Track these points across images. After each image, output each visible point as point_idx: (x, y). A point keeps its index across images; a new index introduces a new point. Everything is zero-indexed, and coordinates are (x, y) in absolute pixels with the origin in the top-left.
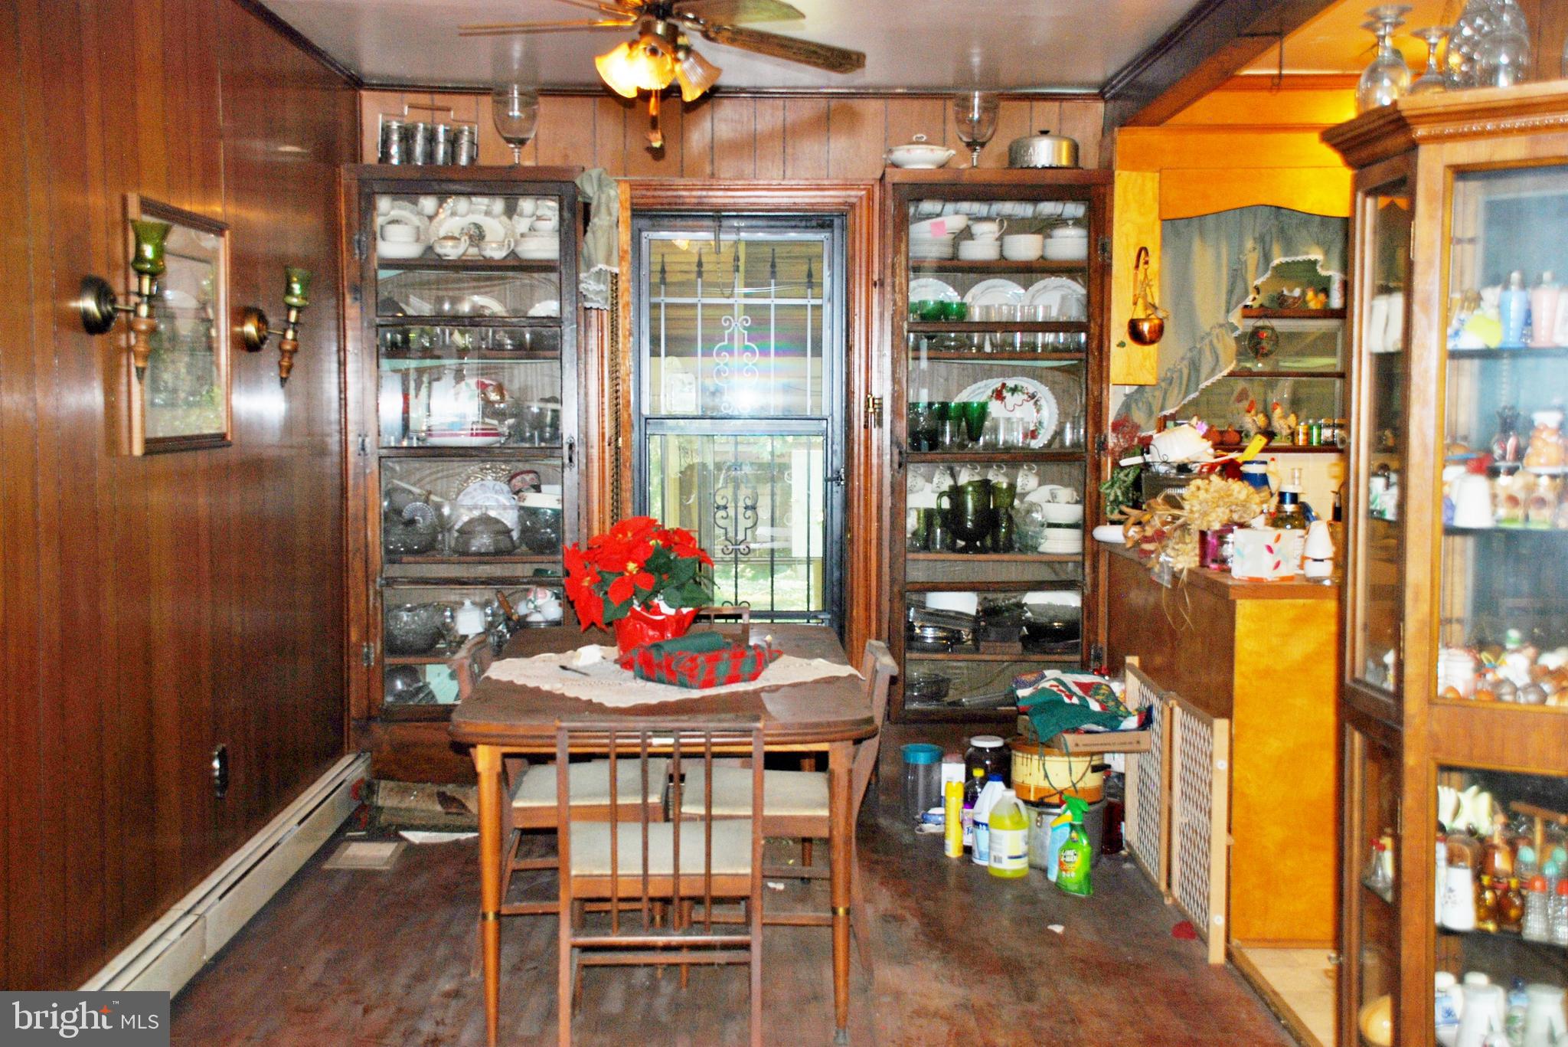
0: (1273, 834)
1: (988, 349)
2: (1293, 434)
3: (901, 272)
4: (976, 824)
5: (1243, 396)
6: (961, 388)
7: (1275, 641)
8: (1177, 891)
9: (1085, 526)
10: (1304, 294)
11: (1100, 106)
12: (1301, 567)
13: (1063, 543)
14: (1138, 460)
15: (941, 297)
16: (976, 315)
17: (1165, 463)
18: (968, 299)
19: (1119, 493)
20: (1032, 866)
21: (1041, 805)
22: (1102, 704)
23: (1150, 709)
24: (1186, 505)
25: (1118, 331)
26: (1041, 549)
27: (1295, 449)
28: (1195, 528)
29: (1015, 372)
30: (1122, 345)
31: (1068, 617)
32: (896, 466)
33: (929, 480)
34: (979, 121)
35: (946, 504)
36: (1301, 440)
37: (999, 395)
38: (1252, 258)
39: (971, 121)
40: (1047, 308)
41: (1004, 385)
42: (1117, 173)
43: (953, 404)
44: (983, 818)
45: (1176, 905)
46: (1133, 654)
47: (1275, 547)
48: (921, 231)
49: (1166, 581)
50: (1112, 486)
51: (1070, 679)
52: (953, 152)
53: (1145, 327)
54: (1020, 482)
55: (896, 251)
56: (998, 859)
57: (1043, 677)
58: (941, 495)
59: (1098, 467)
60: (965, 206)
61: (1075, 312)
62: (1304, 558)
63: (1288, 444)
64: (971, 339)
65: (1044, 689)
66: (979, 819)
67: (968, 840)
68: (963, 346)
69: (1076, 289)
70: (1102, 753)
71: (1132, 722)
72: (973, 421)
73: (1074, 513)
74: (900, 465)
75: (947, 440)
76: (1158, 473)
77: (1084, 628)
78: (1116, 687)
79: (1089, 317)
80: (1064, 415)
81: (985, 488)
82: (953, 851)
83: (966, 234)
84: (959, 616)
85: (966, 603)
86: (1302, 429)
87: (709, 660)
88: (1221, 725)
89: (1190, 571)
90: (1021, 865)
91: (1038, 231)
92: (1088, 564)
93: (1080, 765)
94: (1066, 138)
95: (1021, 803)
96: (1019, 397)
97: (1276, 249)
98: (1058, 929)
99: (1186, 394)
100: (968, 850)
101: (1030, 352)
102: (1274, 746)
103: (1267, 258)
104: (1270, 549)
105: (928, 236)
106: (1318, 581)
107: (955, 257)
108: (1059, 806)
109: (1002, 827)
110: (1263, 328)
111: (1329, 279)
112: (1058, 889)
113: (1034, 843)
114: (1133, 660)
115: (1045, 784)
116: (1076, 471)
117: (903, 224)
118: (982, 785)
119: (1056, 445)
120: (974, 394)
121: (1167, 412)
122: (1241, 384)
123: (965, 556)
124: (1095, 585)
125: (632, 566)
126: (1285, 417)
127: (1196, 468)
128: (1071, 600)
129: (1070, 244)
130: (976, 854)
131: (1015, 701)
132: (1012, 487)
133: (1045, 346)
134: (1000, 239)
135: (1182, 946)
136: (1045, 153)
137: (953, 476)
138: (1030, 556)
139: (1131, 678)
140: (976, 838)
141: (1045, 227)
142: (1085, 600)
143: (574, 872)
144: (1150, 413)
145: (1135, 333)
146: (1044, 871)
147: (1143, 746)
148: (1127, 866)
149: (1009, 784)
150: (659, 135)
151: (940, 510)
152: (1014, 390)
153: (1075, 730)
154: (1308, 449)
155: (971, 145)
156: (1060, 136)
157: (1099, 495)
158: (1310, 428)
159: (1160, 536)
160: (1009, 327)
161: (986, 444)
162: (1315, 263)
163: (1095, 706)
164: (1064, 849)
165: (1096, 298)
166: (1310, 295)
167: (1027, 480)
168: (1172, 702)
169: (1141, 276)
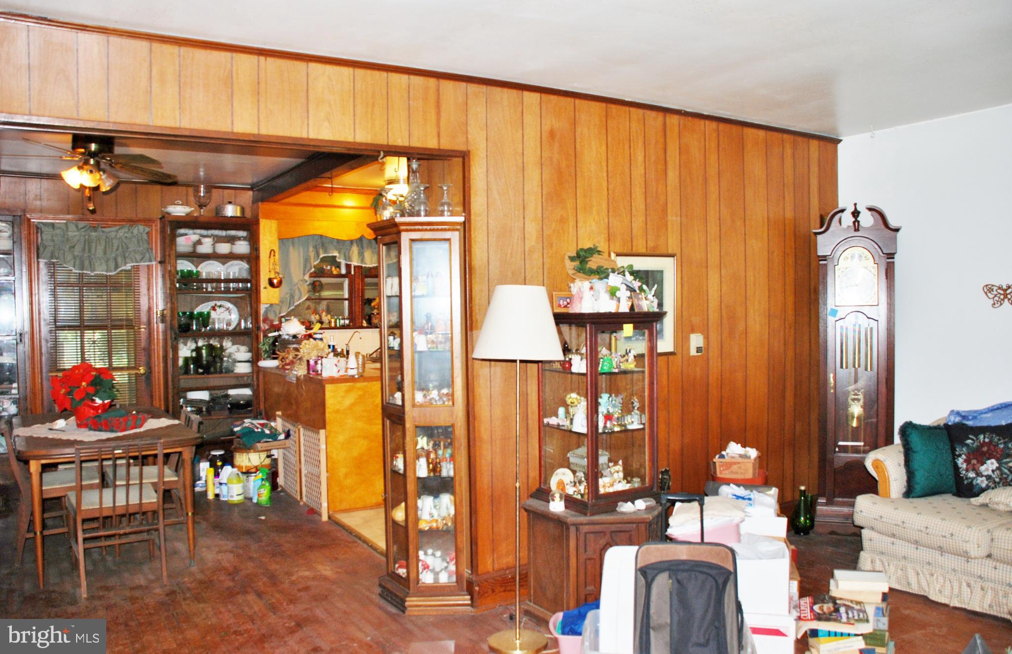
0: (342, 471)
1: (210, 289)
2: (330, 322)
3: (173, 257)
4: (221, 484)
5: (308, 308)
6: (197, 306)
7: (340, 399)
8: (304, 499)
9: (254, 361)
10: (331, 268)
11: (250, 193)
12: (346, 371)
13: (243, 369)
14: (276, 334)
15: (189, 269)
16: (204, 276)
17: (288, 335)
18: (199, 269)
19: (267, 347)
20: (245, 498)
21: (248, 473)
22: (270, 430)
23: (289, 431)
24: (301, 350)
25: (264, 282)
26: (235, 371)
27: (331, 328)
28: (305, 359)
29: (219, 299)
30: (265, 288)
31: (246, 399)
32: (173, 339)
33: (186, 344)
34: (203, 197)
35: (194, 354)
36: (333, 325)
37: (214, 308)
38: (312, 254)
39: (200, 196)
40: (234, 273)
41: (216, 305)
42: (261, 220)
43: (195, 313)
44: (224, 481)
45: (305, 504)
46: (278, 410)
47: (338, 364)
48: (180, 241)
49: (294, 380)
50: (264, 344)
51: (255, 422)
52: (193, 209)
53: (275, 281)
54: (224, 344)
55: (171, 249)
56: (232, 496)
57: (244, 422)
58: (193, 351)
59: (257, 337)
60: (198, 231)
61: (245, 275)
62: (347, 369)
63: (328, 326)
64: (202, 285)
65: (246, 427)
66: (222, 482)
67: (217, 491)
68: (199, 289)
69: (245, 265)
70: (270, 450)
71: (282, 437)
72: (205, 319)
73: (248, 356)
74: (175, 338)
75: (194, 328)
76: (285, 339)
77: (254, 403)
78: (273, 424)
79: (252, 276)
80: (241, 316)
81: (211, 348)
82: (211, 496)
83: (199, 242)
84: (201, 401)
85: (204, 395)
86: (333, 320)
87: (124, 420)
88: (322, 432)
89: (304, 376)
90: (241, 498)
91: (228, 242)
92: (255, 377)
93: (263, 455)
94: (238, 205)
95: (240, 473)
96: (222, 309)
97: (321, 251)
98: (263, 518)
99: (289, 307)
100: (217, 496)
101: (227, 291)
102: (341, 438)
103: (318, 254)
104: (336, 365)
105: (184, 243)
106: (353, 376)
107: (194, 251)
108: (255, 473)
109: (232, 483)
110: (317, 281)
111: (340, 263)
112: (258, 504)
113: (245, 488)
114: (279, 413)
115: (249, 464)
116: (247, 339)
117: (174, 237)
118: (222, 469)
119: (238, 329)
120: (204, 308)
121: (282, 315)
122: (308, 303)
123: (203, 376)
124: (258, 386)
125: (84, 384)
126: (326, 315)
127: (300, 336)
128: (247, 392)
129: (242, 247)
130: (222, 496)
131: (233, 433)
132: (222, 346)
133: (233, 288)
134: (213, 245)
135: (311, 517)
136: (230, 211)
137: (196, 343)
138: (231, 374)
139: (279, 420)
140: (221, 490)
141: (232, 240)
142: (254, 391)
143: (83, 508)
144: (276, 316)
145: (271, 284)
146: (251, 499)
147: (287, 446)
148: (282, 494)
149: (233, 466)
150: (92, 205)
151: (192, 357)
152: (220, 306)
153: (259, 442)
154: (335, 328)
155: (201, 206)
156: (236, 204)
157: (258, 348)
158: (336, 320)
159: (292, 363)
160: (219, 281)
161: (210, 330)
162: (336, 257)
163: (267, 432)
164: (260, 488)
165: (254, 269)
166: (333, 269)
167: (227, 344)
168: (300, 427)
169: (272, 261)
